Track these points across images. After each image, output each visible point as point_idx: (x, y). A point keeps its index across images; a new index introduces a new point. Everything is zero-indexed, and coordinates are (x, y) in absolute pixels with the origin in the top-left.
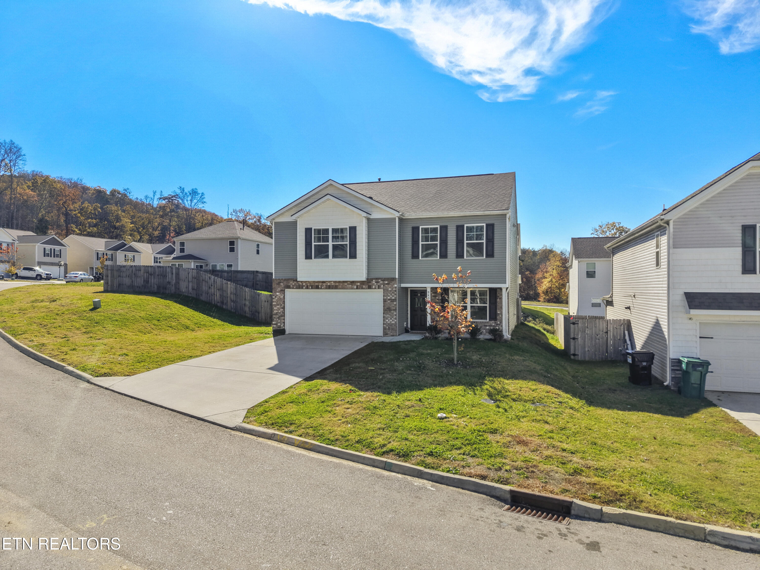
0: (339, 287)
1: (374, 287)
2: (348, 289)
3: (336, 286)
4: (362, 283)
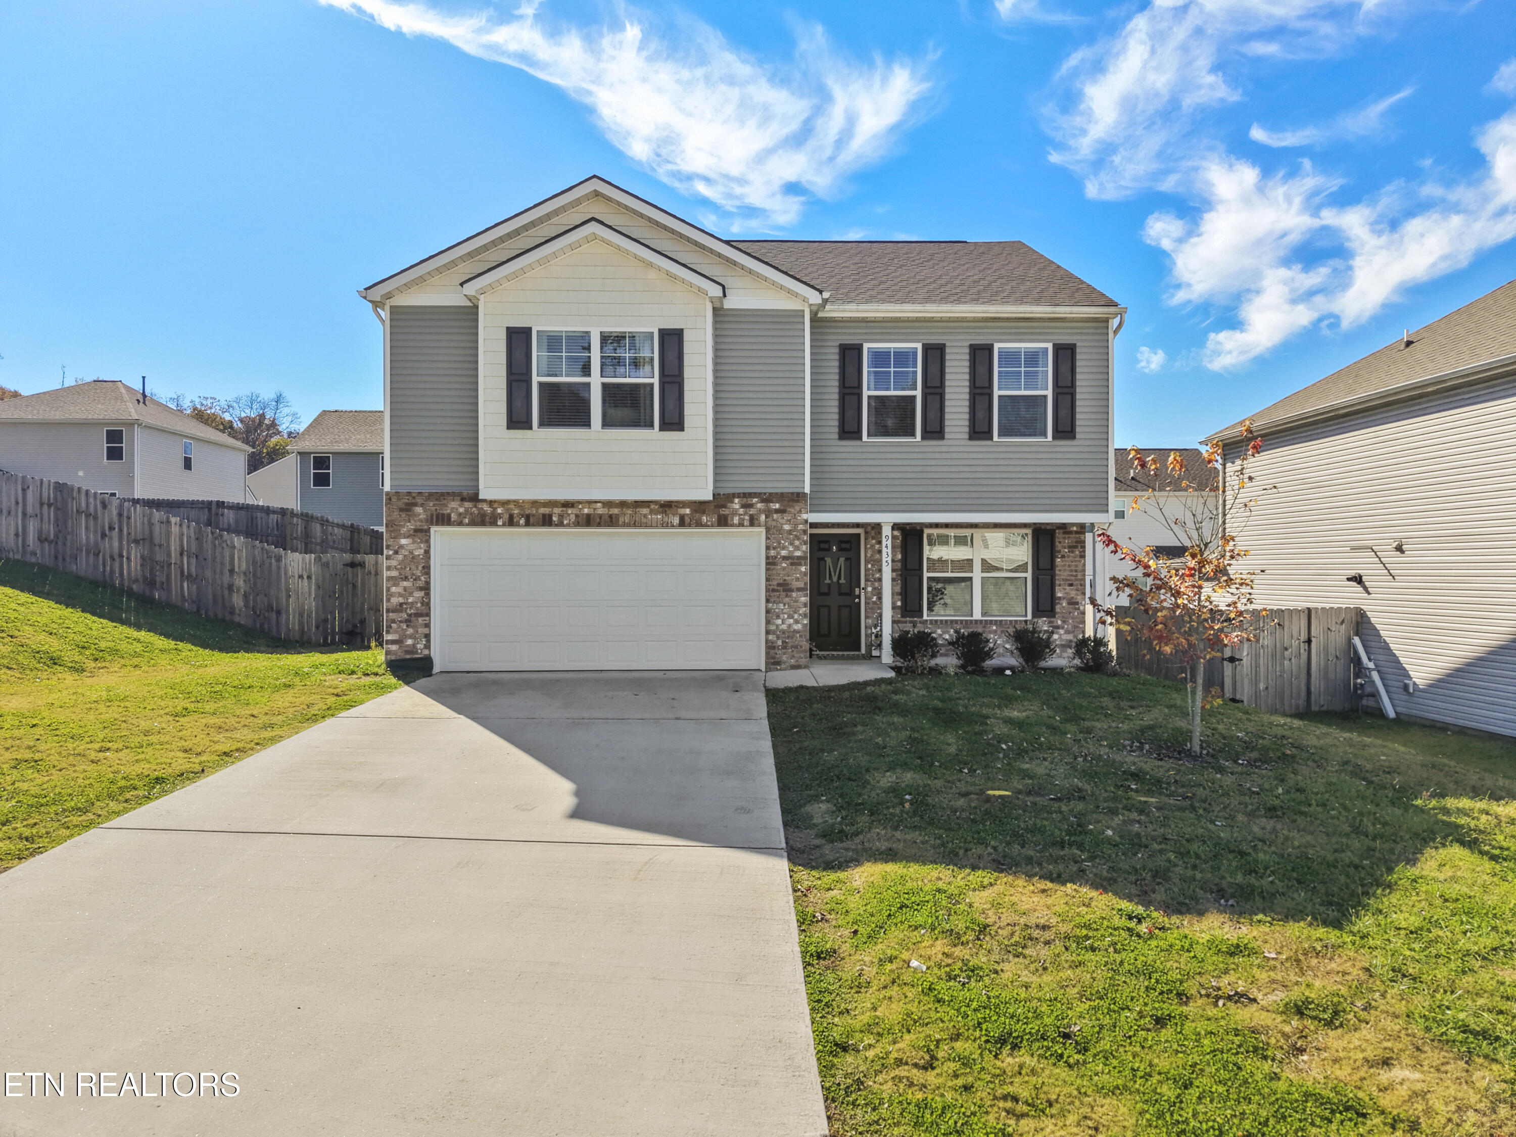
0: (621, 520)
1: (736, 520)
2: (651, 526)
3: (611, 516)
4: (699, 507)
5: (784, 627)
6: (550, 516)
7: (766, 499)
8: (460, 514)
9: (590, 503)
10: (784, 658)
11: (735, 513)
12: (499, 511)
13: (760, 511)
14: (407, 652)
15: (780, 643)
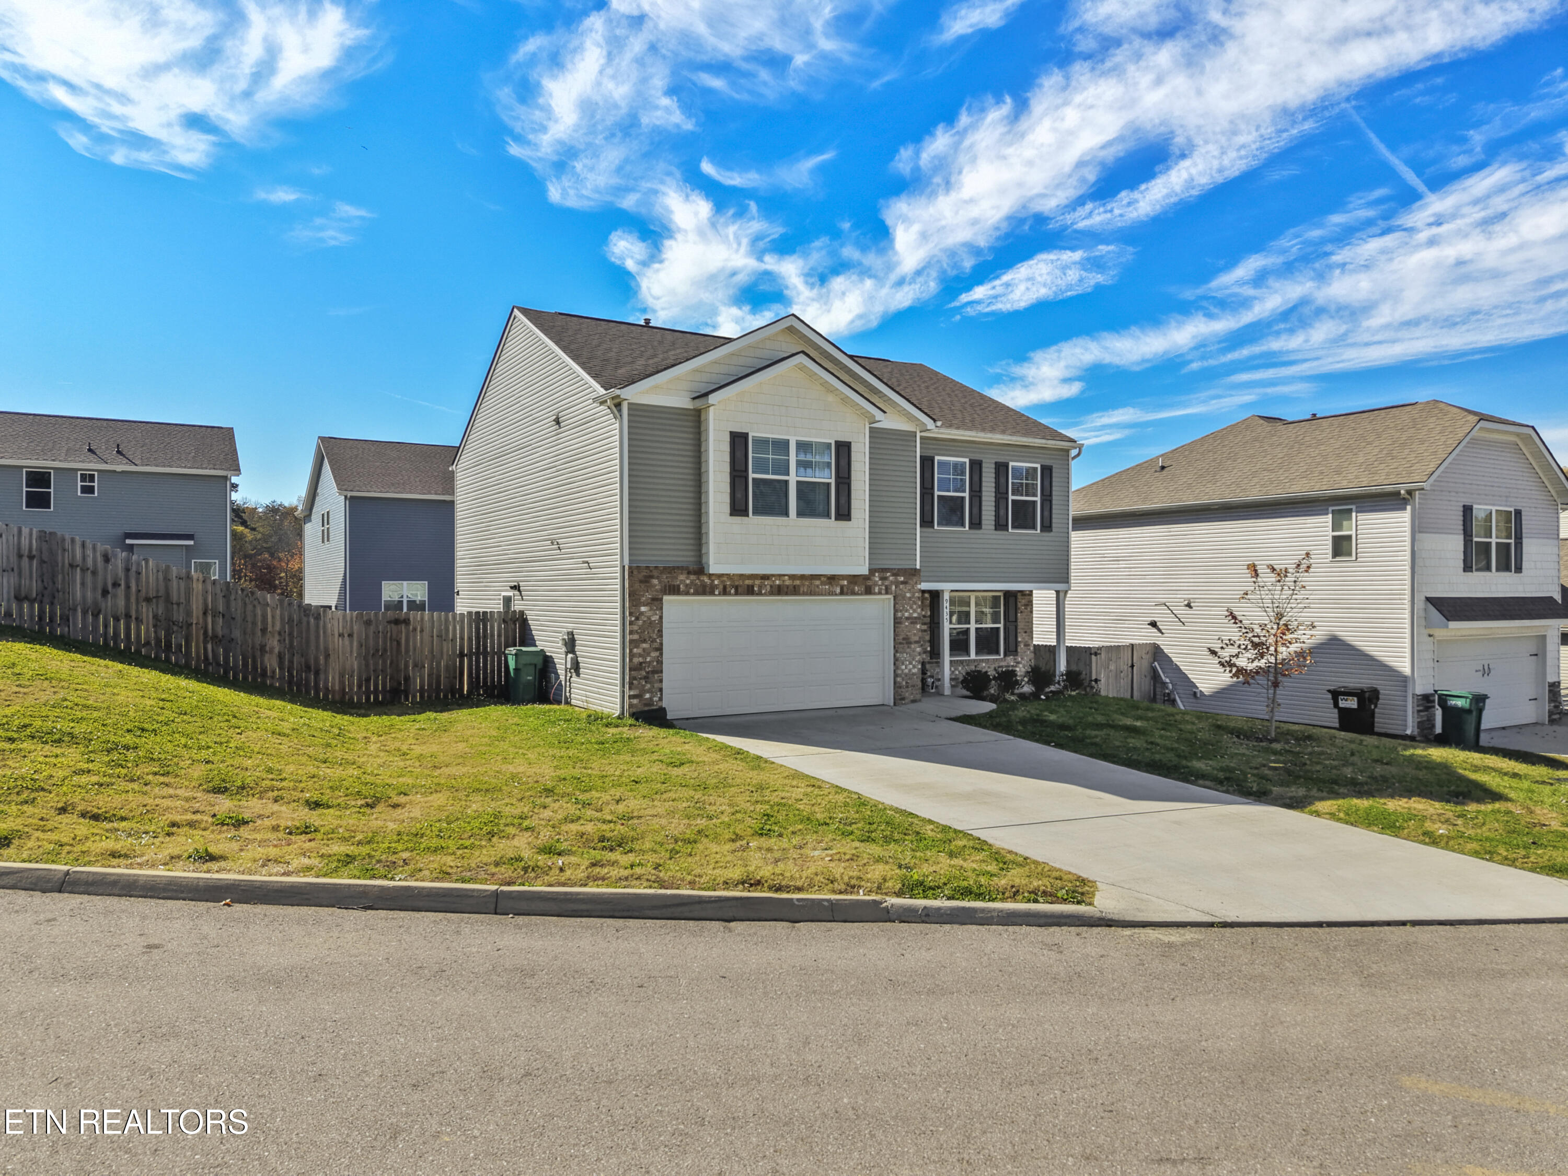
0: (802, 590)
1: (877, 590)
2: (822, 595)
3: (794, 587)
4: (854, 579)
5: (907, 671)
6: (753, 587)
7: (896, 573)
8: (687, 585)
9: (780, 576)
10: (907, 694)
11: (876, 584)
12: (716, 582)
13: (892, 582)
14: (646, 705)
15: (904, 683)
